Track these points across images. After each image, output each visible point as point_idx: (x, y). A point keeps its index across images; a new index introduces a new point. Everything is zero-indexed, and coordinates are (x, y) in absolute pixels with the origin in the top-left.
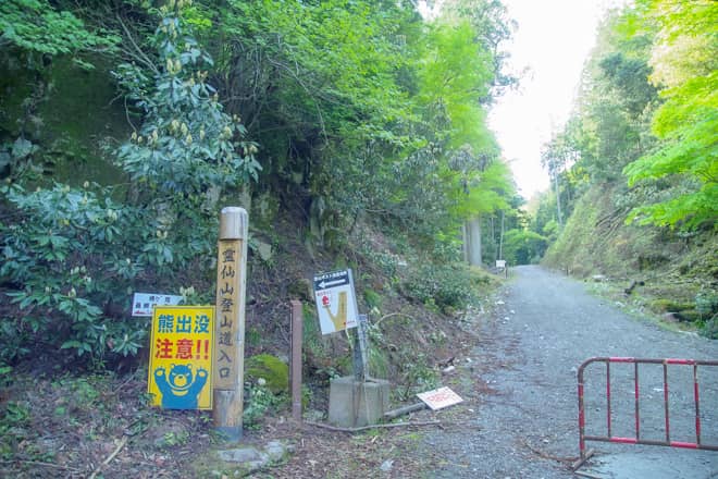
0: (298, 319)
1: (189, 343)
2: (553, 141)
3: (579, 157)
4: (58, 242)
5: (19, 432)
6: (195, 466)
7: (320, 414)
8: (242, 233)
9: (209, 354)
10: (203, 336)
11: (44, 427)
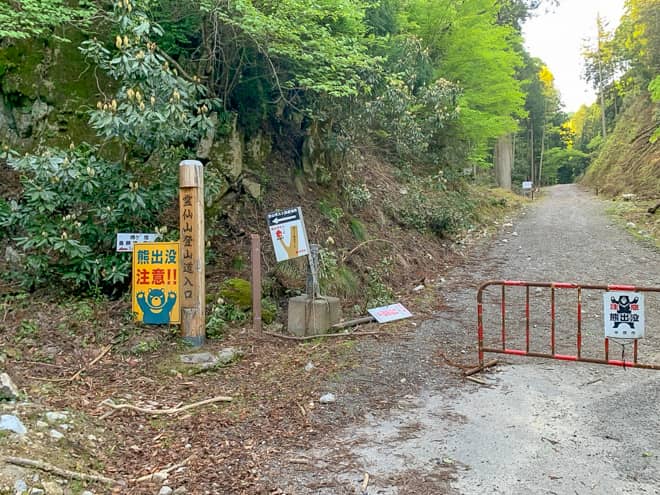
0: (256, 249)
1: (162, 271)
2: (601, 50)
3: (629, 67)
4: (48, 195)
5: (30, 341)
6: (160, 367)
7: (280, 326)
8: (197, 182)
9: (177, 280)
10: (172, 266)
11: (49, 339)
